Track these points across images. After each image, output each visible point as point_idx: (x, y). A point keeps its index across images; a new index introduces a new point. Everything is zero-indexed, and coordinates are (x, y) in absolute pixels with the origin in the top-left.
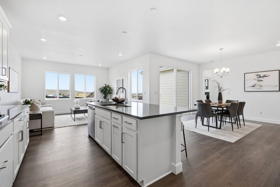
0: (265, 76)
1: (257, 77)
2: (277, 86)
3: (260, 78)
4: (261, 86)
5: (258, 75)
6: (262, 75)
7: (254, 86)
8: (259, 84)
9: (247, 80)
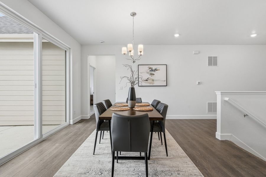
0: (156, 70)
1: (150, 70)
2: (165, 81)
3: (152, 71)
4: (153, 80)
5: (150, 68)
6: (153, 69)
7: (147, 80)
8: (152, 78)
9: (141, 73)
